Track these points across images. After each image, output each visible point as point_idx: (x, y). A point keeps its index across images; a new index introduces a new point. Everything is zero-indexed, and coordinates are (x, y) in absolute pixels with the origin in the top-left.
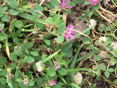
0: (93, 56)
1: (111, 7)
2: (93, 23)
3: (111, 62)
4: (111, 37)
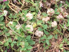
0: (5, 33)
1: (18, 3)
2: (5, 13)
3: (15, 37)
4: (16, 22)
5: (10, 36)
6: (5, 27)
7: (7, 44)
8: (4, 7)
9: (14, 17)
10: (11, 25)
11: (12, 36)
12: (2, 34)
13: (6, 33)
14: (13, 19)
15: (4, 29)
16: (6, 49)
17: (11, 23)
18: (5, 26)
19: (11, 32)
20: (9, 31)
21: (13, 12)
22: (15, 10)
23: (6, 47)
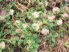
5: (17, 34)
6: (11, 26)
7: (14, 43)
8: (11, 6)
9: (21, 16)
10: (18, 23)
11: (19, 35)
12: (9, 33)
13: (13, 32)
14: (19, 18)
15: (11, 28)
16: (13, 47)
17: (18, 21)
18: (12, 24)
19: (17, 31)
20: (15, 30)
21: (20, 11)
22: (21, 9)
23: (13, 45)
